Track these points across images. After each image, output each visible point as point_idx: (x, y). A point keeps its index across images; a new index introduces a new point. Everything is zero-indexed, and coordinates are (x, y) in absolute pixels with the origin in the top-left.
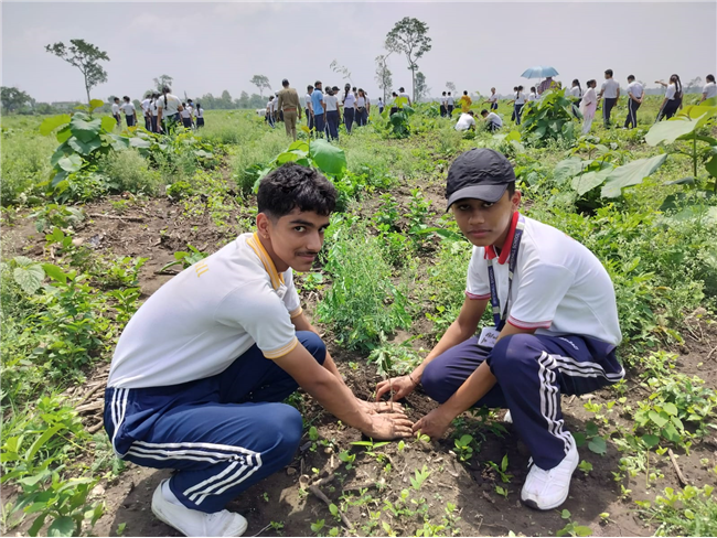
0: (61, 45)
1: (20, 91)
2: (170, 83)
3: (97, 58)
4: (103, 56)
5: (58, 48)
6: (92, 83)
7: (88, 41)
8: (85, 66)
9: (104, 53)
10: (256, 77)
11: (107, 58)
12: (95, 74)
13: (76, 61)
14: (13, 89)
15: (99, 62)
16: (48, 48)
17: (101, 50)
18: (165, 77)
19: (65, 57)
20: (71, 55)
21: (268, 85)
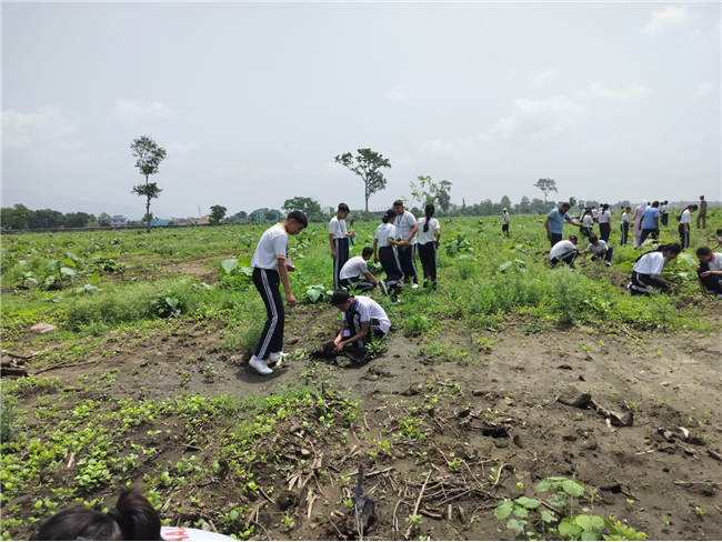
0: (349, 155)
1: (313, 201)
2: (449, 189)
3: (379, 166)
4: (385, 163)
5: (346, 159)
6: (372, 191)
7: (373, 150)
8: (368, 175)
9: (387, 160)
10: (541, 181)
11: (389, 166)
12: (375, 182)
13: (360, 170)
14: (308, 200)
15: (381, 170)
16: (337, 158)
17: (384, 158)
18: (444, 182)
19: (351, 166)
20: (356, 164)
21: (555, 189)
